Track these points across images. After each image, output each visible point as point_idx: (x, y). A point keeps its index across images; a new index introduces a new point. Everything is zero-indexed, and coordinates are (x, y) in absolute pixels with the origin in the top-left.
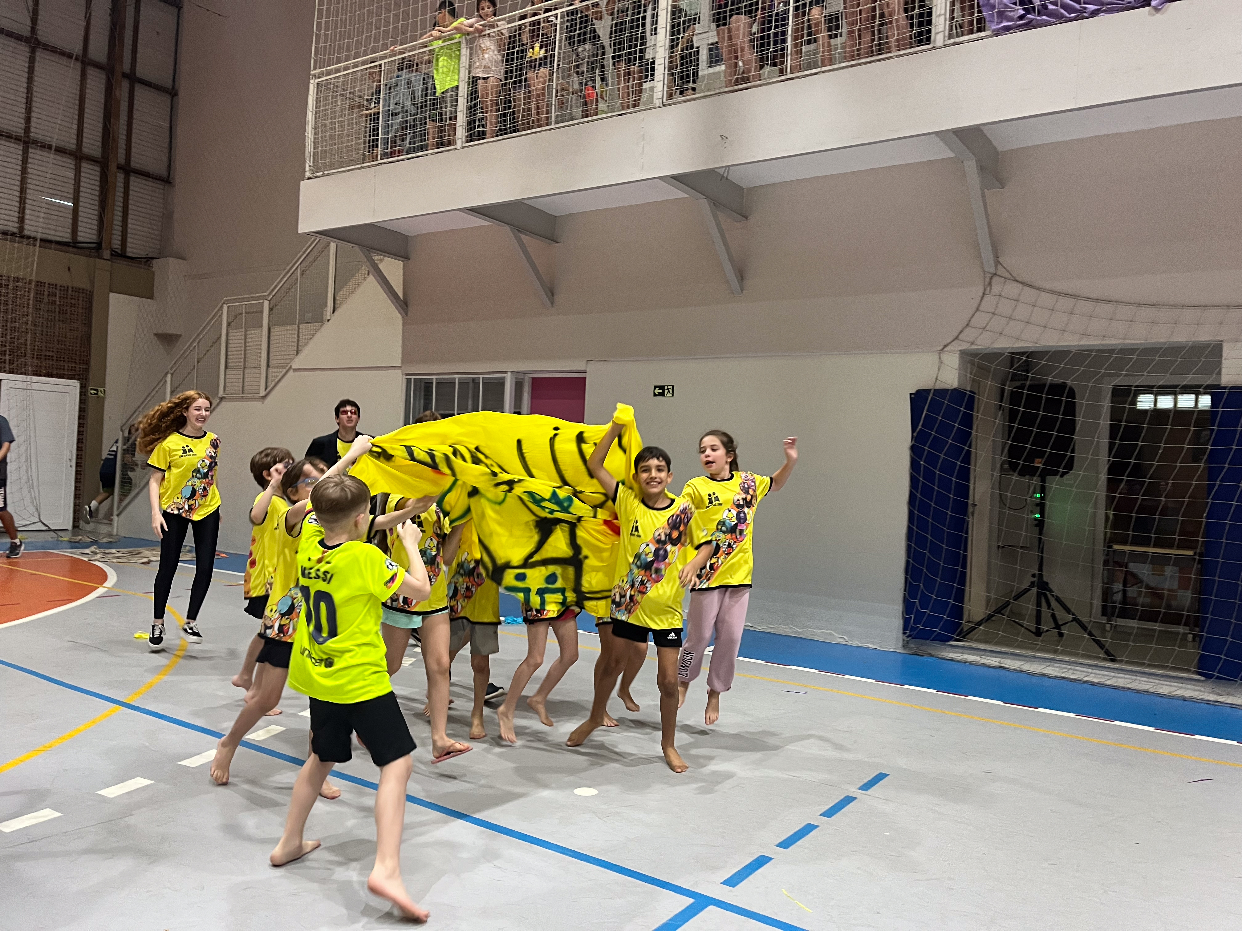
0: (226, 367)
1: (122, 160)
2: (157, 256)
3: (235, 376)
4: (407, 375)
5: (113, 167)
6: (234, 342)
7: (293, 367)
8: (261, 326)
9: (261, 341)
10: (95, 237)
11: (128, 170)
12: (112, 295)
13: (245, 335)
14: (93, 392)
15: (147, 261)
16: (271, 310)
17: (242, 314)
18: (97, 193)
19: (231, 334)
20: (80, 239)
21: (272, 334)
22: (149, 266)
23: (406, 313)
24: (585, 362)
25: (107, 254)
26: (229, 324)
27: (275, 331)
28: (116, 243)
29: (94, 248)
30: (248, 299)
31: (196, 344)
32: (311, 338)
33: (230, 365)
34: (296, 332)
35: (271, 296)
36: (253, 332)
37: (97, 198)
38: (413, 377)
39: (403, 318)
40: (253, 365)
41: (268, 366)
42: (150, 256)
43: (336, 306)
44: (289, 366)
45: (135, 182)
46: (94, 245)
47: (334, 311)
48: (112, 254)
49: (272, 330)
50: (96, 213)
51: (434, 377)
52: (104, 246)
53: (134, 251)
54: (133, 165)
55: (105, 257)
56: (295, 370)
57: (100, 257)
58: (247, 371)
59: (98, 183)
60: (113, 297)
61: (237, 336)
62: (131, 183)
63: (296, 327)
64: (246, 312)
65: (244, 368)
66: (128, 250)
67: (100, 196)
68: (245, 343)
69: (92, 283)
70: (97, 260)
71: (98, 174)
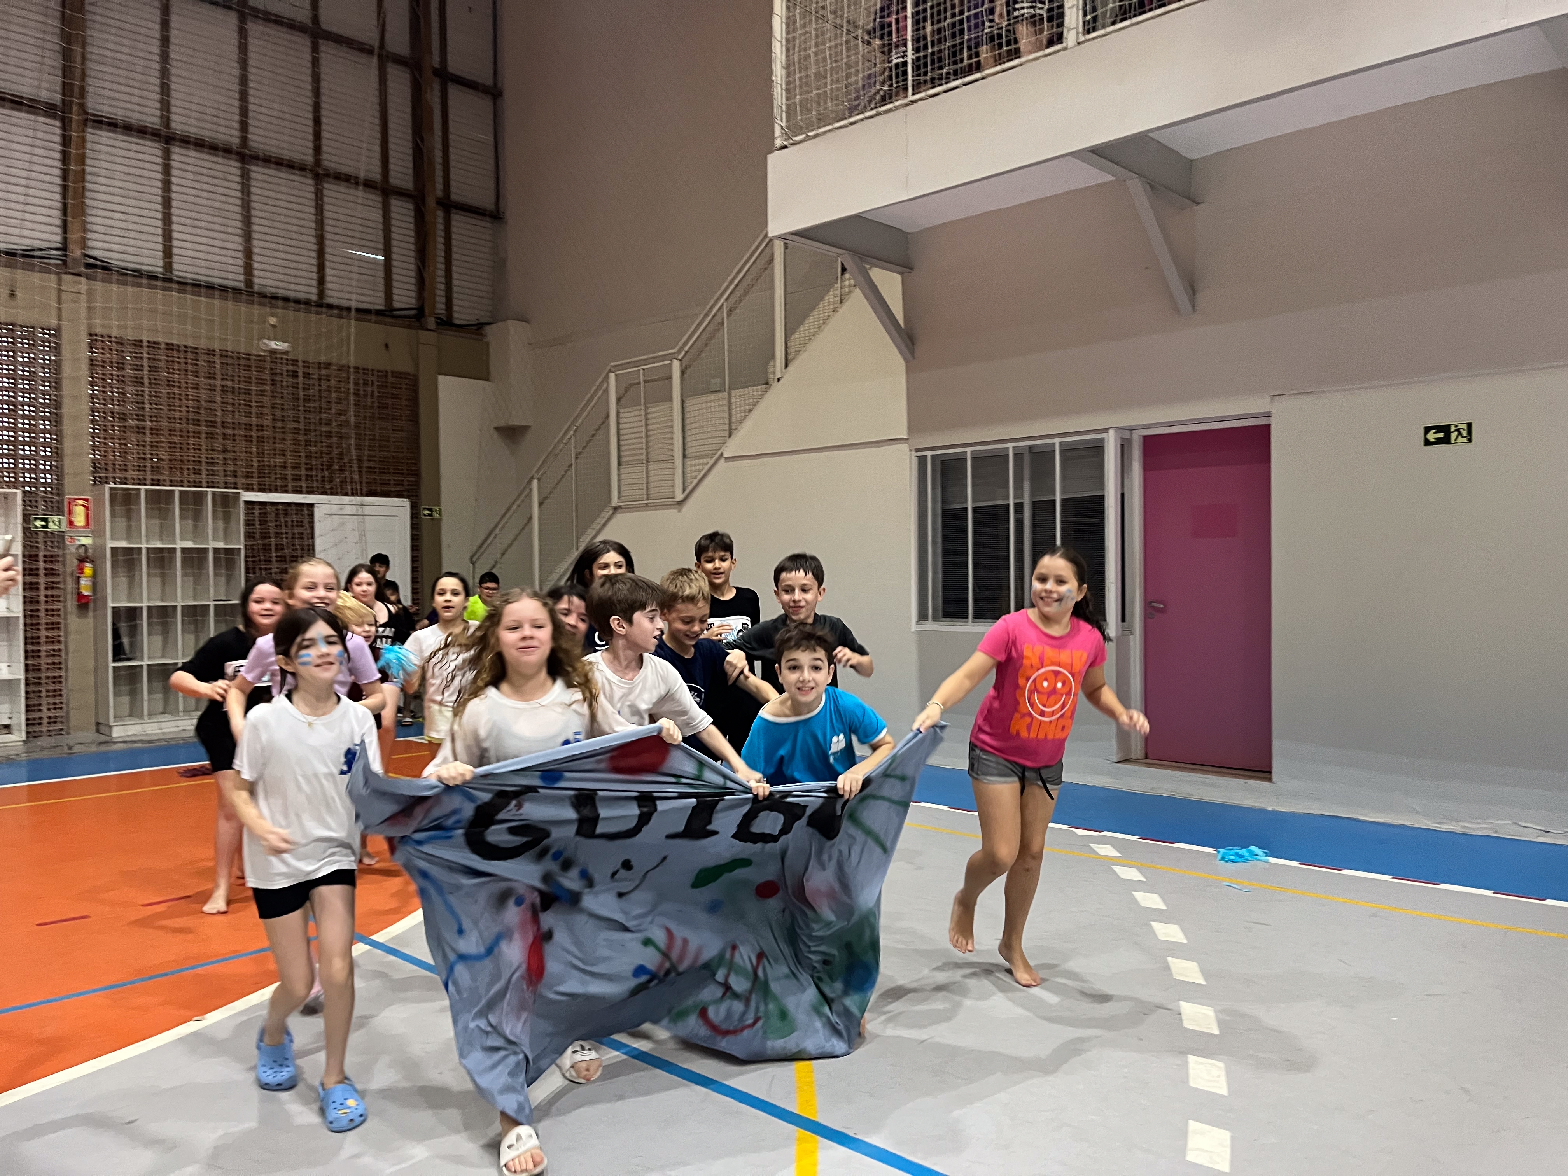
0: (619, 464)
1: (440, 193)
2: (490, 320)
3: (633, 474)
4: (918, 450)
5: (431, 202)
6: (628, 425)
7: (725, 455)
8: (670, 399)
9: (672, 421)
10: (413, 301)
11: (448, 205)
12: (442, 379)
13: (646, 414)
14: (426, 512)
15: (478, 329)
16: (683, 373)
17: (639, 383)
18: (412, 240)
19: (622, 415)
20: (397, 305)
21: (687, 409)
22: (481, 334)
23: (912, 353)
24: (1269, 398)
25: (431, 322)
26: (619, 400)
27: (690, 403)
28: (441, 308)
29: (414, 316)
30: (646, 362)
31: (572, 433)
32: (750, 410)
33: (624, 460)
34: (725, 402)
35: (683, 353)
36: (654, 409)
37: (412, 247)
38: (929, 454)
39: (907, 362)
40: (662, 457)
41: (684, 456)
42: (482, 321)
43: (790, 357)
44: (719, 453)
45: (459, 221)
46: (413, 312)
47: (786, 366)
48: (438, 324)
49: (686, 405)
50: (413, 267)
51: (969, 450)
52: (427, 311)
53: (462, 317)
54: (454, 197)
55: (429, 327)
56: (728, 459)
57: (423, 328)
58: (651, 467)
59: (412, 226)
60: (444, 381)
61: (632, 417)
62: (454, 223)
63: (726, 395)
64: (645, 381)
65: (648, 462)
66: (456, 315)
67: (416, 244)
68: (647, 425)
69: (417, 365)
70: (421, 332)
71: (412, 214)
